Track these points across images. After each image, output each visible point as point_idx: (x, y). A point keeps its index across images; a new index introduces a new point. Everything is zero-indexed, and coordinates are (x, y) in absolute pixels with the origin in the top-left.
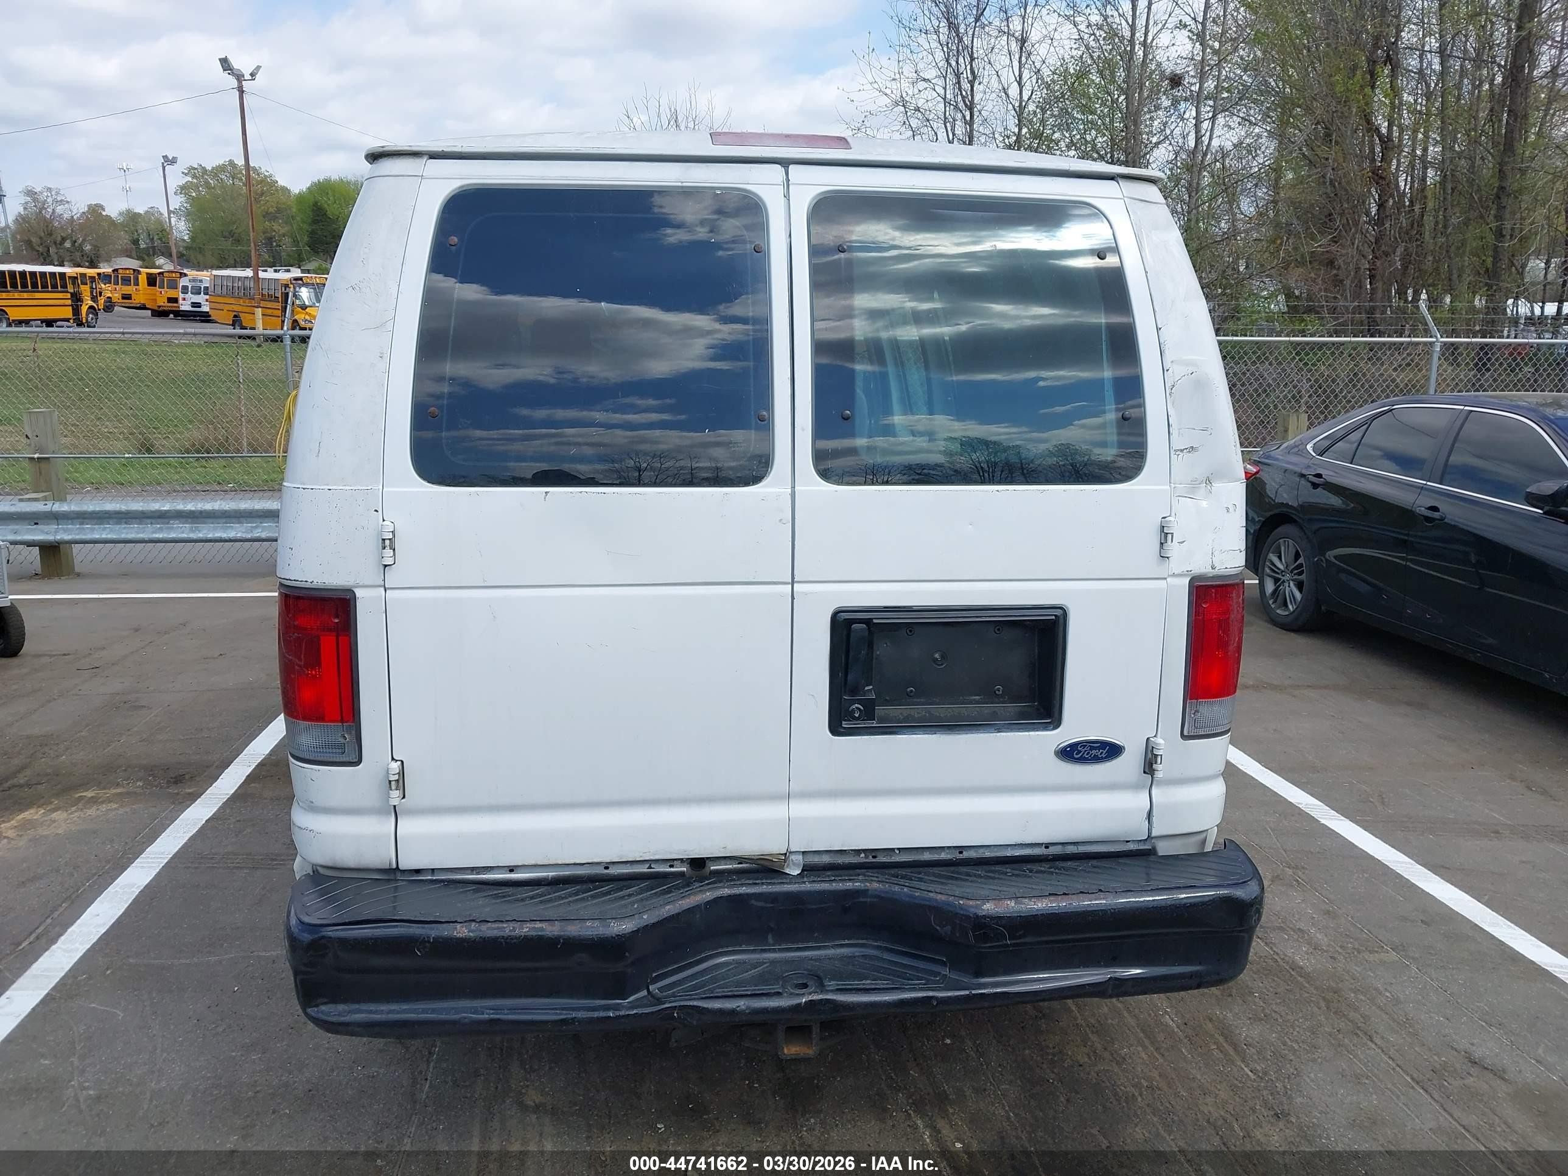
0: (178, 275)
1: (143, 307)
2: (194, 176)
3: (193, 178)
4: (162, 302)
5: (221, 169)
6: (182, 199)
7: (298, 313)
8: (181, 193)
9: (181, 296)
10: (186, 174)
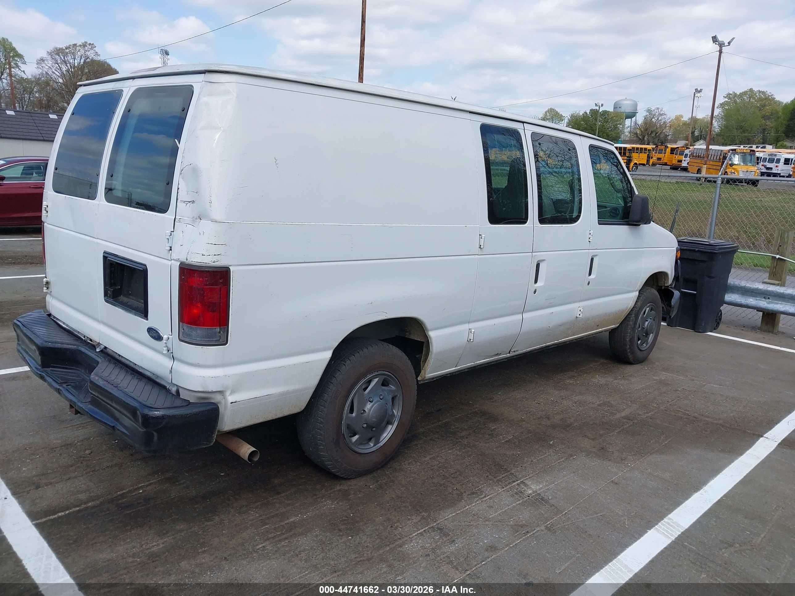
0: (686, 148)
1: (666, 164)
2: (730, 98)
3: (728, 99)
4: (675, 162)
5: (745, 93)
6: (720, 110)
7: (729, 168)
8: (720, 107)
9: (684, 159)
10: (725, 97)
